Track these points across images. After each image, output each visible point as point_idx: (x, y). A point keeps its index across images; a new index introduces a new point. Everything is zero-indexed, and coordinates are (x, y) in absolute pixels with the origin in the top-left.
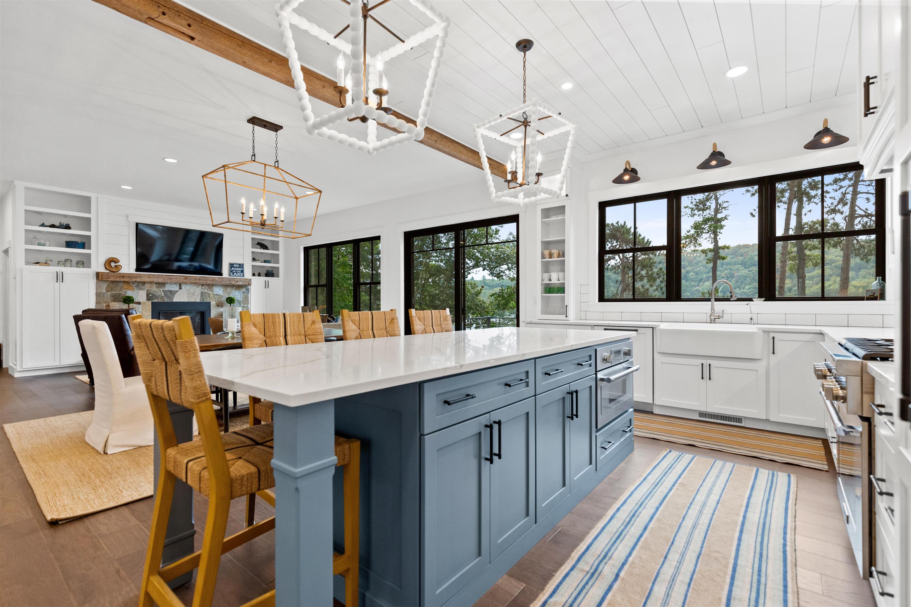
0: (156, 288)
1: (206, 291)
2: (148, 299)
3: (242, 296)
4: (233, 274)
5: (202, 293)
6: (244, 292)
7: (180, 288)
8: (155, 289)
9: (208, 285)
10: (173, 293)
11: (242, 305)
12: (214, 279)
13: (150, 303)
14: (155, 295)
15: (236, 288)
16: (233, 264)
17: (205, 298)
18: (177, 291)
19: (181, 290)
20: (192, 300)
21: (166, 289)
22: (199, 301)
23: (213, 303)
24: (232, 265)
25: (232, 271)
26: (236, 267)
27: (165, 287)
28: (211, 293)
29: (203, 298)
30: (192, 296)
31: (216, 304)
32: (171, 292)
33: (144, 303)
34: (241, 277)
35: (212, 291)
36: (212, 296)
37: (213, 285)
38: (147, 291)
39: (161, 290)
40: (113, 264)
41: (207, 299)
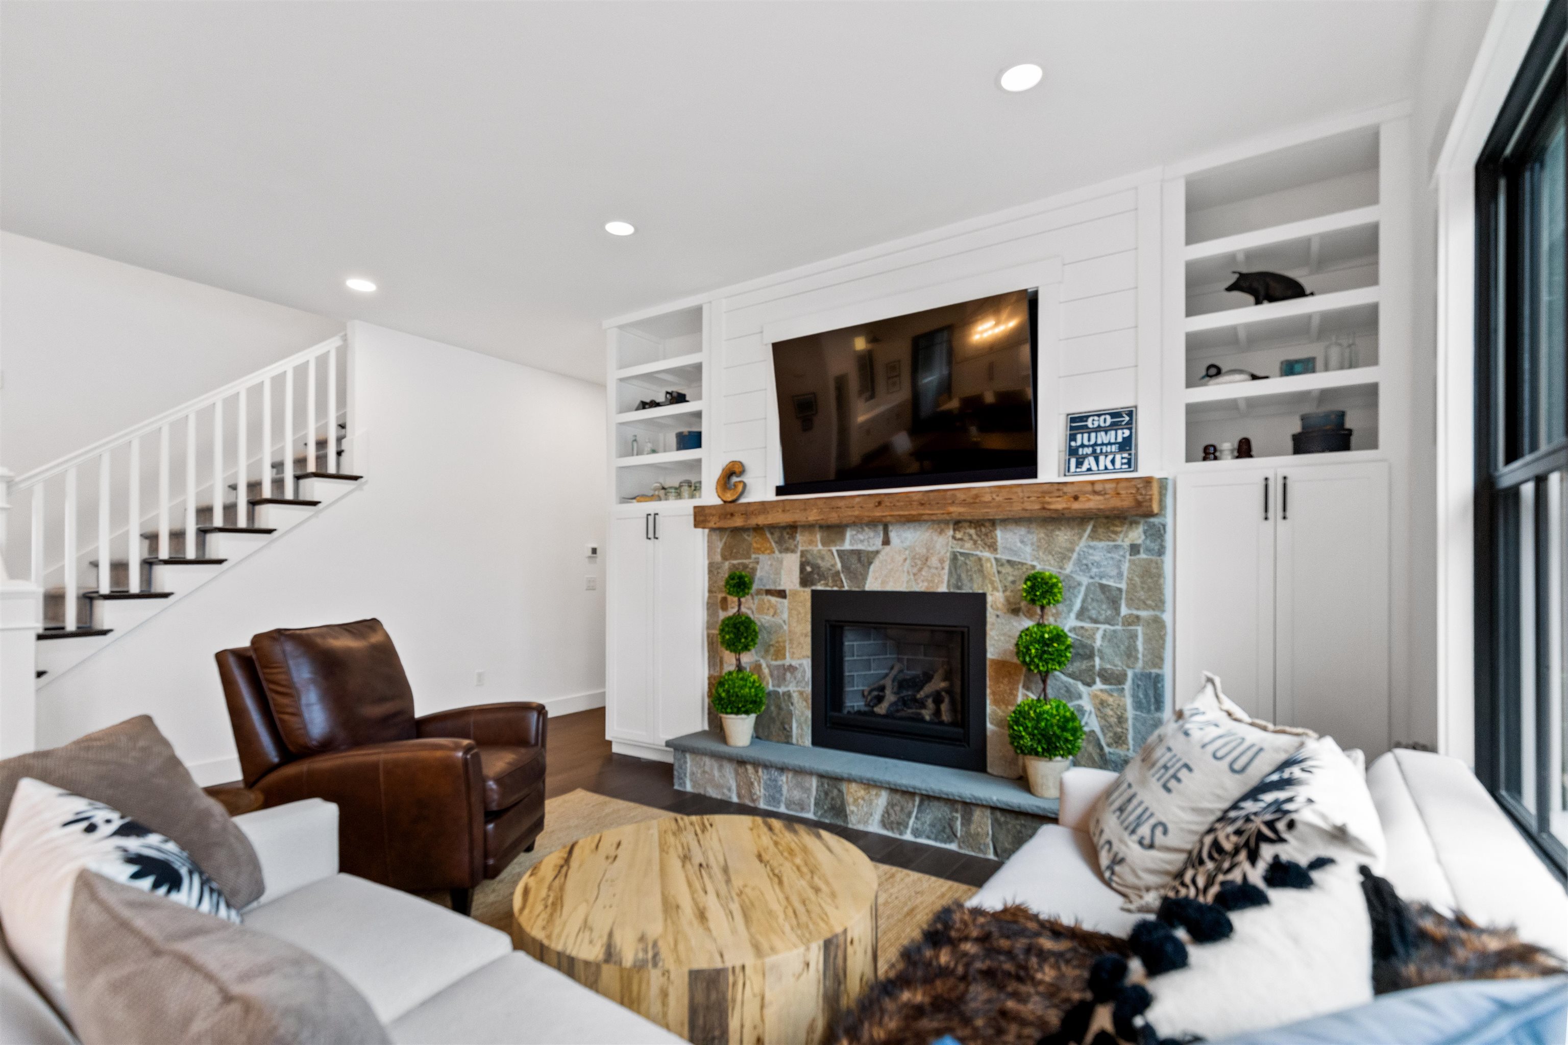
0: (824, 544)
1: (968, 547)
2: (805, 581)
3: (1125, 567)
4: (1079, 464)
5: (954, 557)
6: (1134, 549)
7: (886, 542)
8: (820, 547)
9: (978, 523)
10: (864, 559)
11: (1124, 611)
12: (977, 496)
13: (806, 594)
14: (819, 567)
15: (1094, 530)
16: (1084, 418)
17: (964, 576)
18: (877, 552)
19: (887, 548)
20: (920, 586)
21: (847, 546)
22: (943, 588)
23: (995, 599)
24: (1077, 424)
25: (1073, 452)
26: (1098, 429)
27: (843, 540)
28: (986, 554)
29: (959, 578)
30: (920, 570)
31: (1007, 600)
32: (858, 553)
33: (795, 593)
34: (1115, 471)
35: (993, 547)
36: (991, 567)
37: (993, 523)
38: (803, 554)
39: (834, 549)
40: (735, 479)
41: (971, 580)
